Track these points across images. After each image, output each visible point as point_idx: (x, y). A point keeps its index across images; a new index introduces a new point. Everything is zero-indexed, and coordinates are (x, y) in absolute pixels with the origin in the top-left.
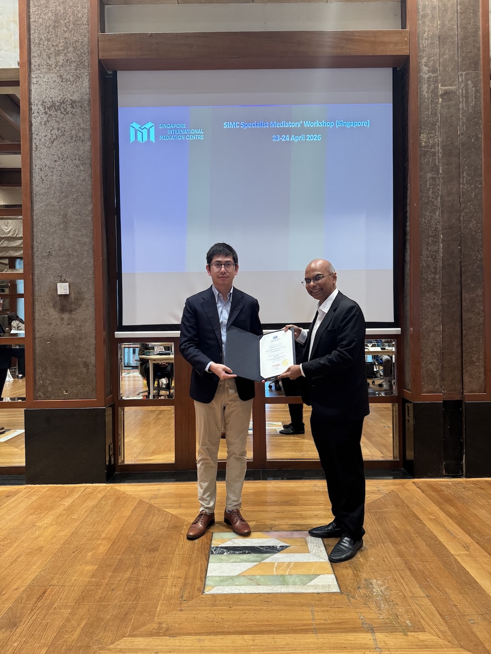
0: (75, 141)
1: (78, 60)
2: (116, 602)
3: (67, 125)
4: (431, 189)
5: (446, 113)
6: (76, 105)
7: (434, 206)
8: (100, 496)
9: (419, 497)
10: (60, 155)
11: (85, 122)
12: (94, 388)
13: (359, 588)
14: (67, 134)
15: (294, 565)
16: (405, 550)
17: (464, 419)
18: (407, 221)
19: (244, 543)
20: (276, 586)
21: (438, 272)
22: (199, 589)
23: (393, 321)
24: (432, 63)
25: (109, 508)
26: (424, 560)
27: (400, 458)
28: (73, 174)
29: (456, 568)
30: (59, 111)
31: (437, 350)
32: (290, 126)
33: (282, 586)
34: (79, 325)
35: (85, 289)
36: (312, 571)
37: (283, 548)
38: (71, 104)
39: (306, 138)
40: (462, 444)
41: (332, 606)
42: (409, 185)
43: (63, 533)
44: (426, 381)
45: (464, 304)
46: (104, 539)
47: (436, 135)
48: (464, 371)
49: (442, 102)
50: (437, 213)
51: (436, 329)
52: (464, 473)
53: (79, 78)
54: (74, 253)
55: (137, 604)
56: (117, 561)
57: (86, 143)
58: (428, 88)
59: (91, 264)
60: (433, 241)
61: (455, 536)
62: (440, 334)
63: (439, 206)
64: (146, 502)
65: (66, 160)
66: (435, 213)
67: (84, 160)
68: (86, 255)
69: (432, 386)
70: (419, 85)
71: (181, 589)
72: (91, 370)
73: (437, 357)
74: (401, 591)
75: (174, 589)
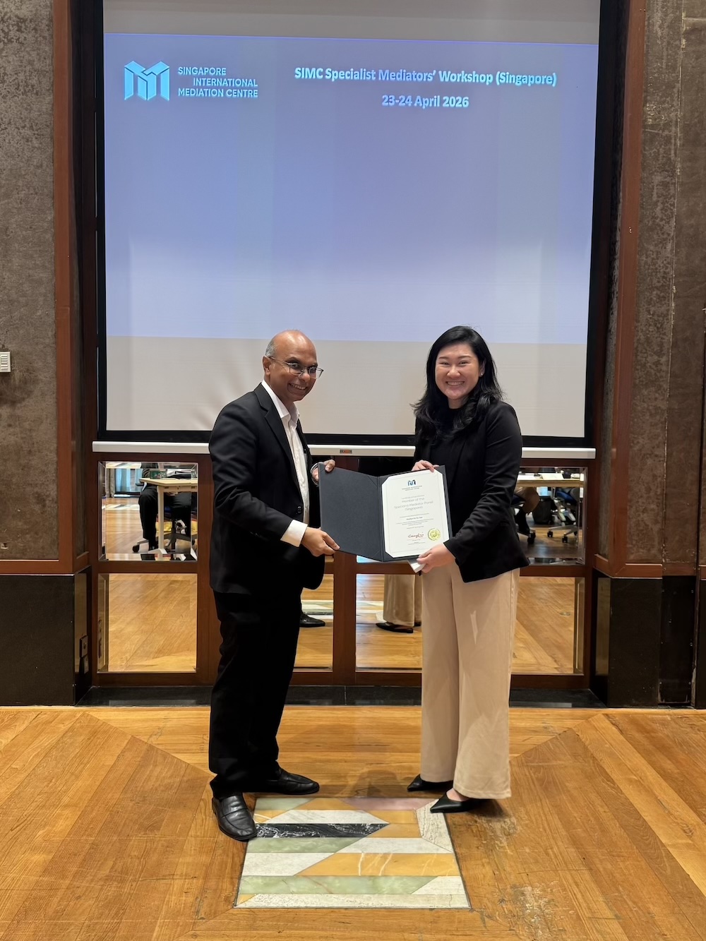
0: (25, 93)
2: (82, 919)
3: (9, 62)
4: (659, 204)
5: (693, 67)
6: (26, 27)
7: (663, 234)
8: (63, 728)
9: (614, 740)
11: (42, 59)
12: (54, 540)
13: (502, 901)
14: (9, 79)
15: (392, 857)
16: (583, 835)
17: (697, 609)
18: (615, 259)
19: (308, 818)
20: (360, 896)
21: (665, 351)
22: (227, 899)
23: (583, 436)
25: (77, 751)
26: (615, 854)
27: (585, 672)
28: (20, 154)
29: (668, 869)
31: (657, 487)
32: (415, 79)
33: (371, 896)
34: (28, 427)
35: (41, 364)
36: (424, 870)
37: (375, 827)
38: (18, 25)
39: (442, 102)
40: (692, 649)
41: (455, 933)
42: (621, 194)
44: (634, 542)
46: (66, 806)
47: (673, 106)
48: (701, 526)
49: (687, 45)
50: (669, 247)
51: (656, 453)
52: (693, 700)
54: (21, 299)
55: (119, 923)
56: (88, 846)
57: (44, 98)
58: (663, 20)
59: (51, 319)
60: (659, 296)
61: (669, 812)
62: (663, 461)
63: (672, 234)
64: (143, 742)
65: (6, 128)
66: (665, 248)
67: (40, 128)
68: (41, 303)
69: (645, 551)
70: (647, 13)
71: (197, 898)
72: (49, 509)
73: (657, 501)
74: (573, 908)
75: (184, 898)
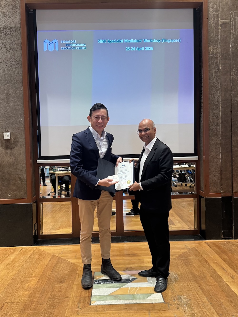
0: (13, 51)
1: (13, 3)
2: (43, 310)
3: (8, 41)
4: (215, 78)
5: (223, 35)
6: (13, 30)
7: (216, 88)
8: (30, 253)
9: (208, 250)
10: (4, 59)
11: (18, 40)
12: (26, 192)
13: (174, 300)
14: (8, 47)
15: (139, 288)
16: (199, 279)
17: (233, 207)
18: (201, 96)
20: (130, 300)
21: (219, 125)
22: (88, 303)
23: (194, 153)
24: (215, 6)
25: (36, 259)
26: (209, 285)
27: (198, 229)
28: (12, 70)
29: (227, 289)
30: (3, 33)
31: (218, 168)
32: (136, 42)
33: (133, 300)
34: (16, 156)
35: (20, 136)
36: (149, 292)
37: (133, 280)
38: (10, 29)
39: (145, 49)
40: (232, 220)
41: (160, 310)
42: (203, 76)
43: (11, 274)
44: (212, 186)
45: (233, 143)
46: (34, 277)
47: (218, 48)
48: (233, 180)
49: (221, 29)
50: (219, 92)
51: (218, 157)
52: (233, 237)
53: (14, 14)
54: (13, 116)
55: (54, 311)
56: (42, 289)
57: (19, 52)
58: (213, 21)
59: (23, 122)
60: (216, 107)
61: (226, 271)
62: (220, 160)
63: (219, 88)
64: (57, 256)
65: (7, 62)
66: (217, 92)
67: (18, 62)
68: (20, 117)
69: (216, 189)
70: (208, 19)
71: (78, 303)
72: (24, 182)
73: (218, 173)
74: (197, 301)
75: (74, 303)
